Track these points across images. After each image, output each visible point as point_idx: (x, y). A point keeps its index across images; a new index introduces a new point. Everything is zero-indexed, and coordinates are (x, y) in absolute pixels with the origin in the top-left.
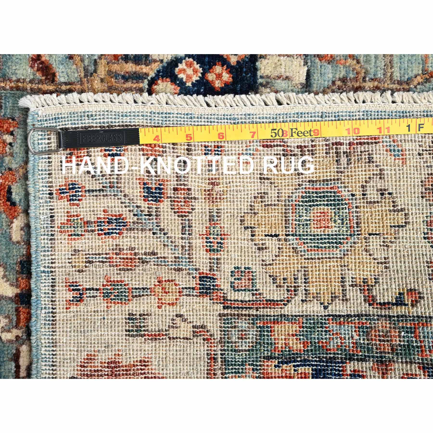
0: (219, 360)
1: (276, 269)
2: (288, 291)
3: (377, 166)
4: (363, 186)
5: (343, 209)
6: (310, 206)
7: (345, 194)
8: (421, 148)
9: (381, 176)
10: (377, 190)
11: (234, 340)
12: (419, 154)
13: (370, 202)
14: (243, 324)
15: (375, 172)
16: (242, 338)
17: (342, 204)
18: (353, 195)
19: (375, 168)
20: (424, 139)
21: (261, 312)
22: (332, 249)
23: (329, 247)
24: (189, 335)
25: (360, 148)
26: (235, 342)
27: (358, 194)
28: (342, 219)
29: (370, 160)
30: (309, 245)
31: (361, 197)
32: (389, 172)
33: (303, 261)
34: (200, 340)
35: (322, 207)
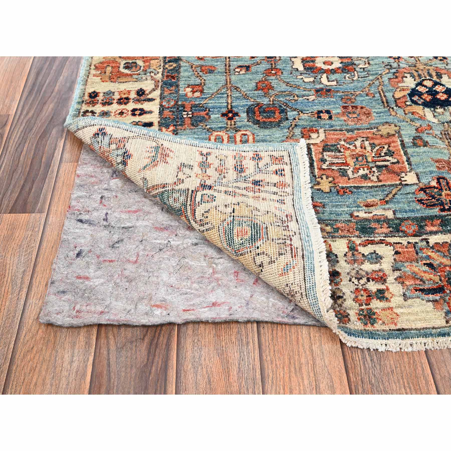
0: (163, 190)
1: (213, 212)
2: (201, 220)
3: (277, 258)
4: (263, 253)
5: (249, 243)
6: (251, 226)
7: (258, 244)
8: (290, 285)
9: (271, 262)
10: (262, 262)
11: (174, 195)
12: (287, 285)
13: (254, 259)
14: (182, 199)
15: (272, 258)
16: (174, 199)
17: (252, 242)
18: (258, 248)
19: (275, 257)
20: (296, 285)
21: (189, 208)
22: (225, 241)
23: (226, 239)
24: (179, 177)
25: (288, 249)
26: (172, 196)
27: (259, 251)
28: (243, 244)
29: (280, 254)
30: (227, 227)
31: (257, 253)
32: (273, 267)
33: (217, 225)
34: (175, 180)
35: (250, 232)
